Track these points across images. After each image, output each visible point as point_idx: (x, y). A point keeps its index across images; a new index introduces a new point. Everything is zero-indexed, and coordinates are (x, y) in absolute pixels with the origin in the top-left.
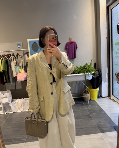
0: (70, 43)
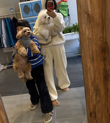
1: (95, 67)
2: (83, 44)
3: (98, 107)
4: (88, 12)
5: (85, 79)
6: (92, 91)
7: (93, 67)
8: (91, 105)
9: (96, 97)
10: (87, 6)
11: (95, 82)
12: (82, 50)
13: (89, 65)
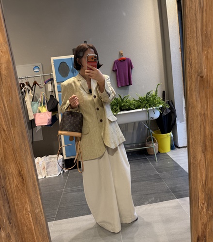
0: (121, 61)
1: (208, 160)
2: (192, 122)
3: (210, 227)
4: (202, 73)
5: (192, 180)
6: (202, 200)
7: (205, 160)
8: (200, 223)
9: (207, 210)
10: (201, 64)
11: (207, 185)
12: (190, 133)
13: (200, 156)
